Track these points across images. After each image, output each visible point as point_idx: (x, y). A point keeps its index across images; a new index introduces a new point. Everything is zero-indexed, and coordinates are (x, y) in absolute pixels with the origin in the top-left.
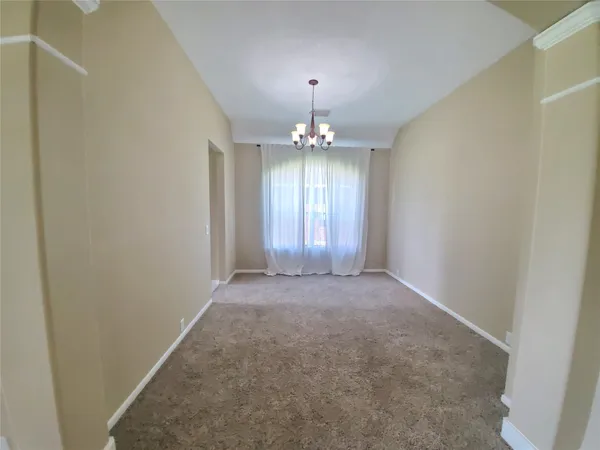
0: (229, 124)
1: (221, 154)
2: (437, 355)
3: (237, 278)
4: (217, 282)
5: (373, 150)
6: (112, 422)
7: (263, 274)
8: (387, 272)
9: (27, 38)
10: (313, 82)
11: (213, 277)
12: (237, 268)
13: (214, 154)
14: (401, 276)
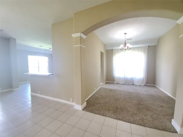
0: (105, 46)
1: (103, 53)
2: (162, 107)
3: (106, 83)
4: (102, 83)
5: (149, 46)
6: (86, 100)
7: (113, 83)
8: (155, 86)
9: (80, 45)
10: (125, 34)
11: (101, 82)
12: (107, 81)
13: (102, 53)
14: (159, 87)
